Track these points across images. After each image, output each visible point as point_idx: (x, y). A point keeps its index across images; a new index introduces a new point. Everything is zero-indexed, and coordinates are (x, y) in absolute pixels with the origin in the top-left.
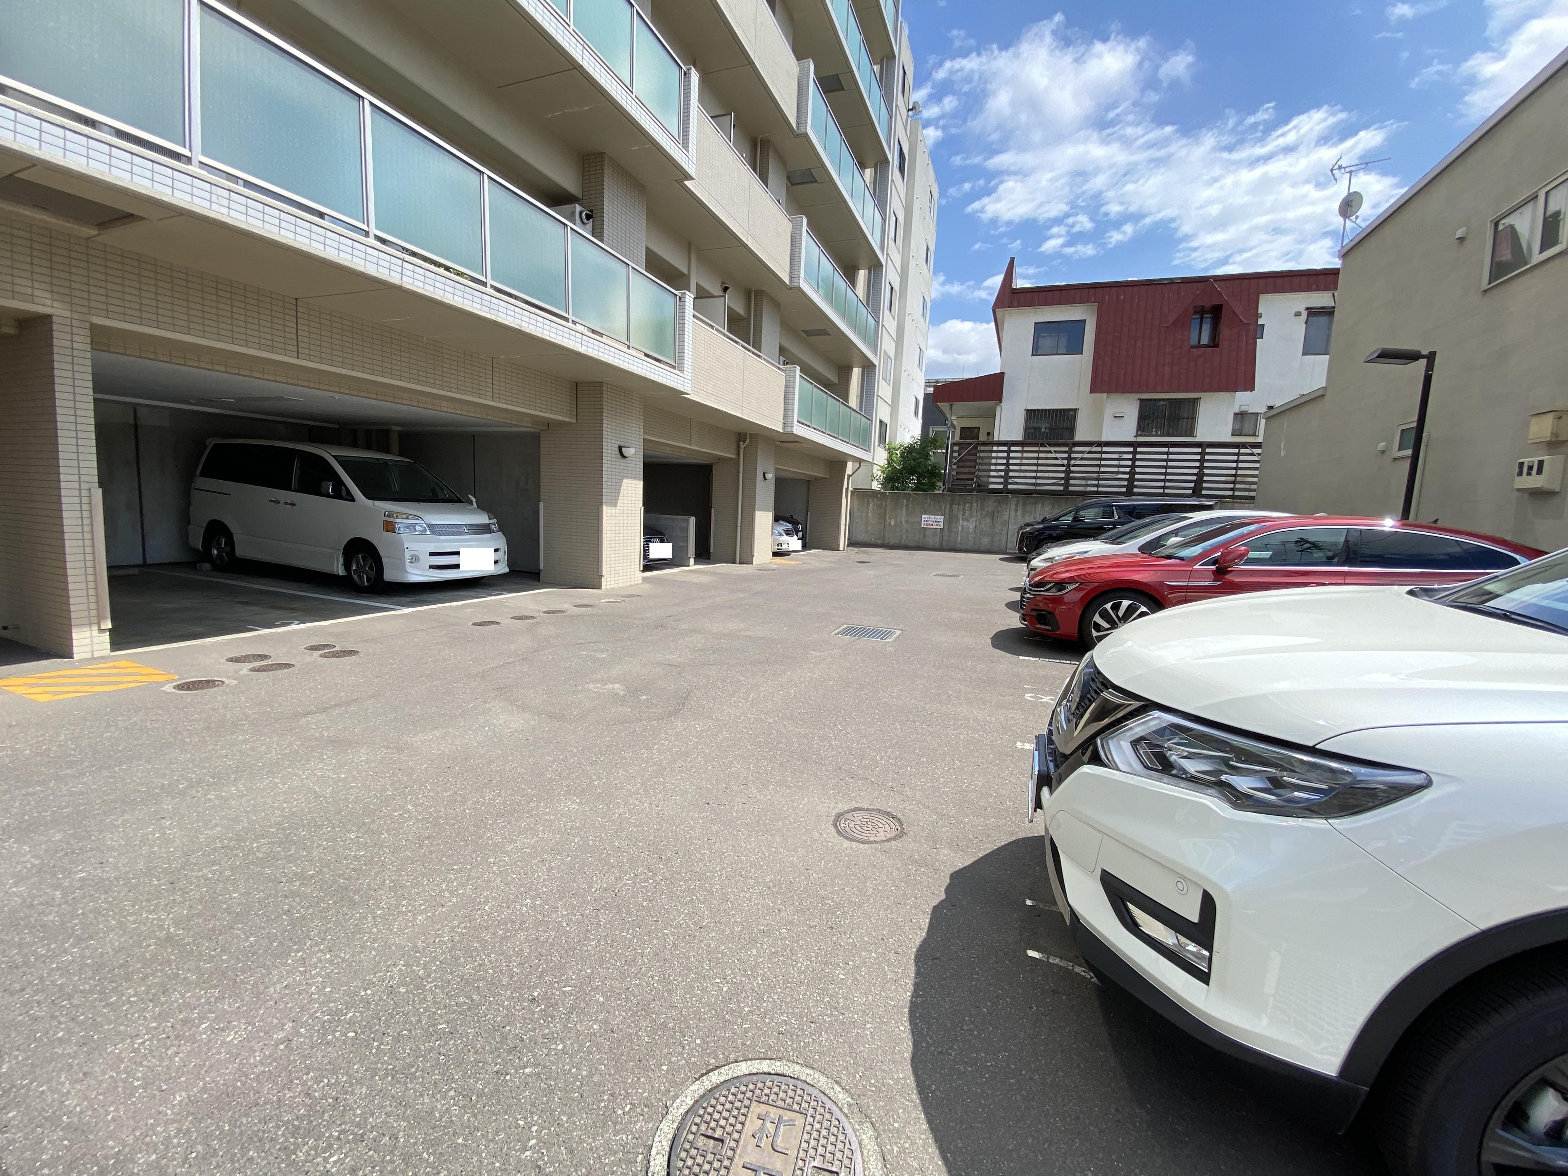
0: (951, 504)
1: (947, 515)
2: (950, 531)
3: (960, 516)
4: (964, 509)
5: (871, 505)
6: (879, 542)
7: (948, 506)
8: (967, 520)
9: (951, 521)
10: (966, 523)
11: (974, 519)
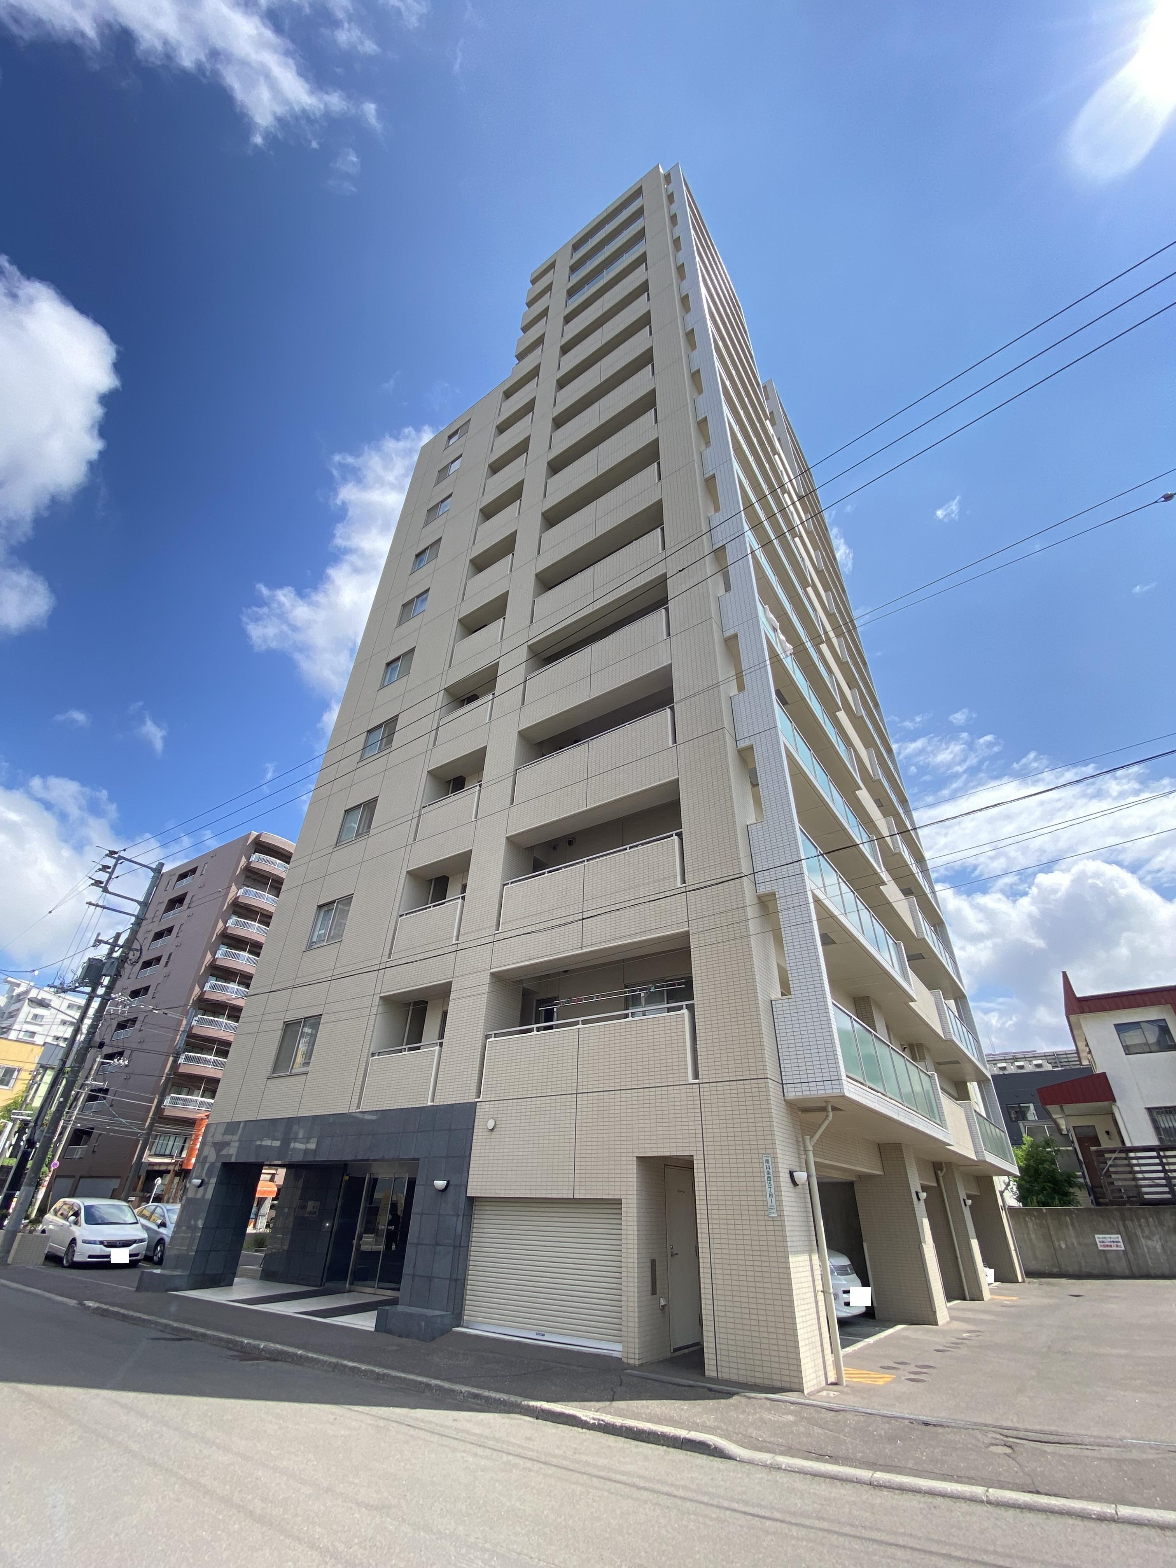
0: (1124, 1221)
1: (1124, 1234)
2: (1134, 1253)
3: (1139, 1233)
4: (1140, 1226)
5: (1030, 1225)
6: (1055, 1270)
7: (1121, 1223)
8: (1148, 1238)
9: (1130, 1239)
10: (1149, 1243)
11: (1157, 1237)
